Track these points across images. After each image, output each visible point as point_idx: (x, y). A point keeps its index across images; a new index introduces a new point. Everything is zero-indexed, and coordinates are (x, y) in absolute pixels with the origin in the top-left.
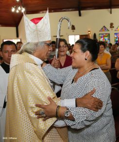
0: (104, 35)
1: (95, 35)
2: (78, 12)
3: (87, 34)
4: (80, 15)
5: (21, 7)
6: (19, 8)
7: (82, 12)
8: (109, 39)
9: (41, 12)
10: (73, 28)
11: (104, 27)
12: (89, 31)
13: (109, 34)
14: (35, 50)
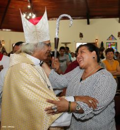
0: (112, 44)
1: (102, 43)
2: (86, 20)
3: (95, 42)
4: (88, 23)
5: (32, 14)
6: (30, 14)
7: (90, 20)
8: (116, 48)
9: (51, 19)
10: (81, 35)
11: (112, 35)
12: (97, 40)
13: (117, 43)
14: (34, 51)
